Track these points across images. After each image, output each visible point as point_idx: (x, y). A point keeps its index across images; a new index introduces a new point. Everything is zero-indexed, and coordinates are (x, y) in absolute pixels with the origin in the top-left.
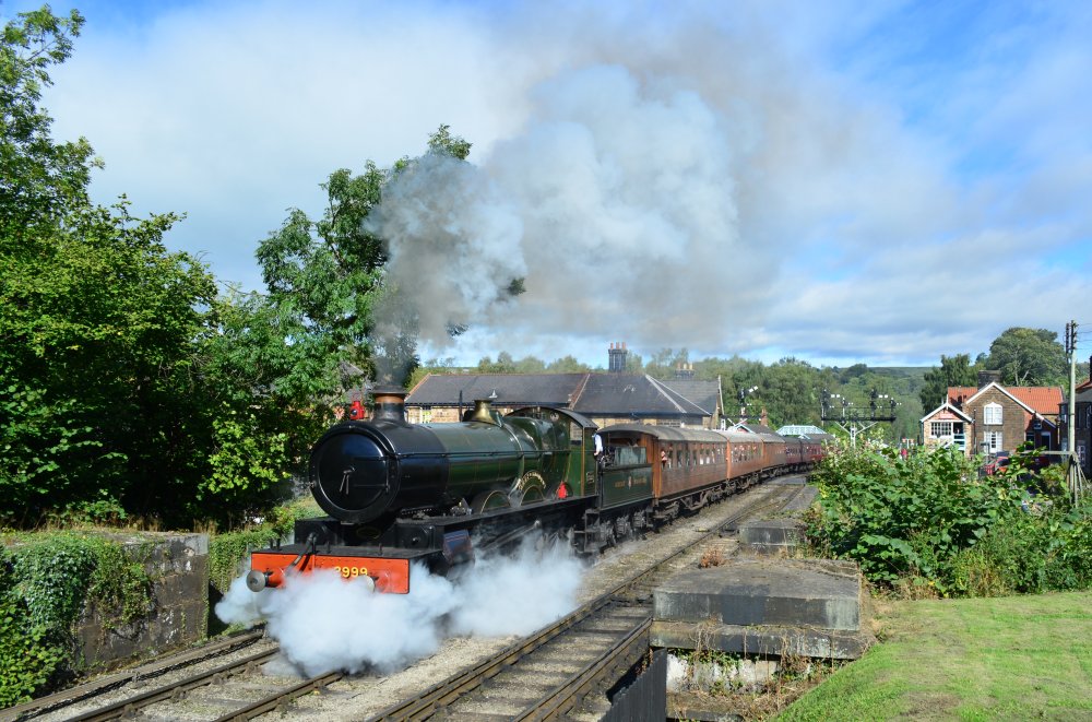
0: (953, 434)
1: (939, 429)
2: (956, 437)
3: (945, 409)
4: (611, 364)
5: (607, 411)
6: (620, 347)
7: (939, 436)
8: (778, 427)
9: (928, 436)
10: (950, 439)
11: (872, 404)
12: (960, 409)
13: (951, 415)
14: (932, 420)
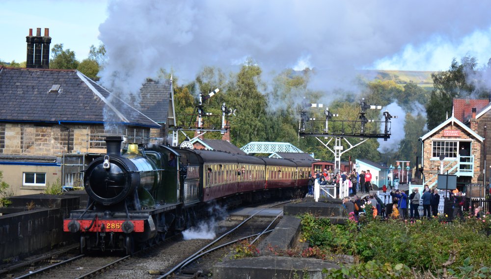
0: (459, 156)
1: (443, 150)
2: (462, 160)
3: (450, 124)
4: (30, 56)
5: (25, 118)
6: (43, 35)
7: (442, 158)
8: (245, 143)
9: (428, 158)
10: (455, 161)
11: (362, 116)
12: (468, 124)
13: (456, 132)
14: (435, 138)
